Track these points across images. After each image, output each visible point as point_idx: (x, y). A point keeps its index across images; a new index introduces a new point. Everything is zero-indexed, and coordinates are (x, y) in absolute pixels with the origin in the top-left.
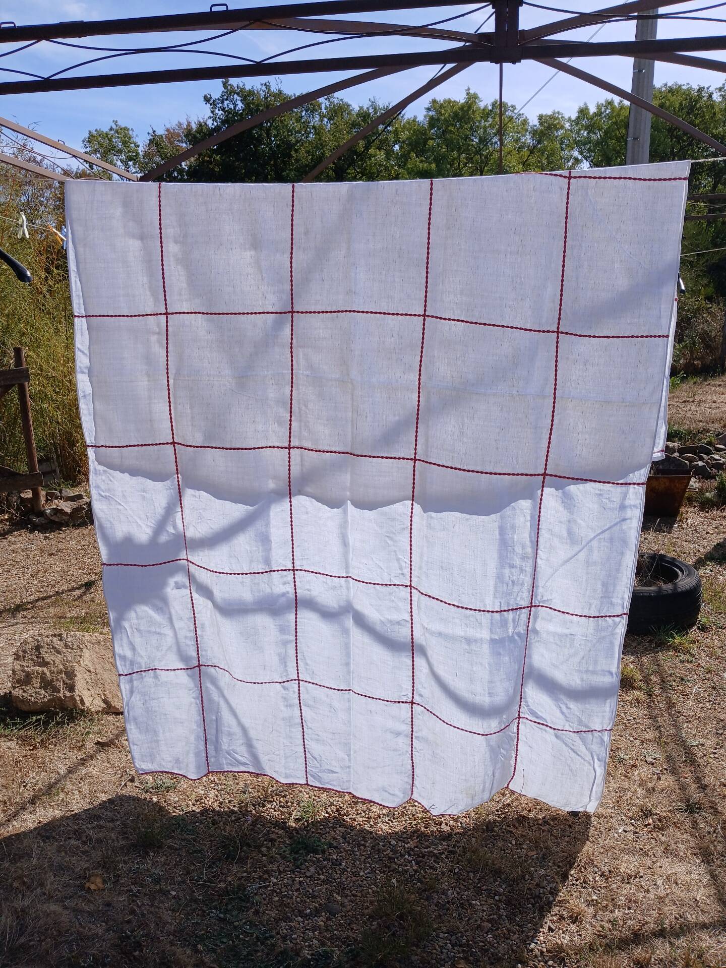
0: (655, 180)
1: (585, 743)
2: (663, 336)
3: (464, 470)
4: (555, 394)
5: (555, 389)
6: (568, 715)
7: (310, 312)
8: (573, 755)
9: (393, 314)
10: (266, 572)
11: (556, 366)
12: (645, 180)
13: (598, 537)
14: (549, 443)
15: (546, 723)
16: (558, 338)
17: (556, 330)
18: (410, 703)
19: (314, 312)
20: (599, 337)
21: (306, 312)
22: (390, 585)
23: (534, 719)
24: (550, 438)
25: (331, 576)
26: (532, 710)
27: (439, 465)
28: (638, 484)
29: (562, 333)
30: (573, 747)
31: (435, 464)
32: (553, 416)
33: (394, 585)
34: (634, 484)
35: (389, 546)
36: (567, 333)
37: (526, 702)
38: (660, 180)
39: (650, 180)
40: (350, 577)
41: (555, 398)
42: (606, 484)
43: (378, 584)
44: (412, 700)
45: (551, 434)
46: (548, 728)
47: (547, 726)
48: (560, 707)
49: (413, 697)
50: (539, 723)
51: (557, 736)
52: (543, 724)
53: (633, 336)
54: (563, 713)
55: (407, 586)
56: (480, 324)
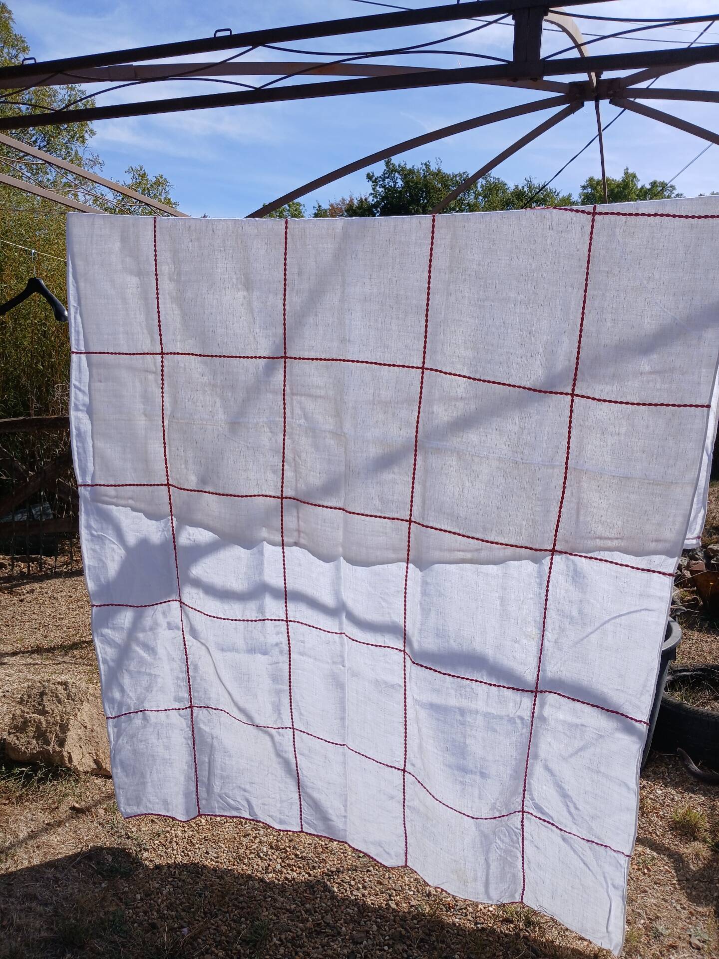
0: (700, 217)
2: (702, 406)
3: (464, 535)
4: (567, 463)
5: (567, 458)
6: (576, 817)
7: (304, 359)
8: (584, 867)
11: (569, 432)
12: (687, 217)
14: (559, 516)
15: (552, 822)
16: (572, 401)
17: (570, 392)
18: (401, 769)
19: (308, 359)
20: (621, 403)
21: (300, 359)
22: (384, 647)
23: (539, 815)
24: (560, 512)
25: (324, 631)
26: (537, 804)
28: (664, 574)
29: (578, 396)
30: (582, 857)
31: (431, 527)
32: (564, 488)
33: (388, 647)
34: (659, 572)
35: (383, 607)
36: (583, 397)
37: (531, 794)
38: (706, 217)
39: (693, 217)
40: (344, 633)
41: (567, 468)
42: (624, 567)
44: (404, 768)
45: (561, 507)
46: (554, 828)
47: (553, 824)
48: (568, 806)
49: (405, 765)
50: (544, 821)
51: (564, 839)
52: (549, 822)
53: (662, 405)
54: (570, 813)
55: (401, 651)
56: (484, 381)
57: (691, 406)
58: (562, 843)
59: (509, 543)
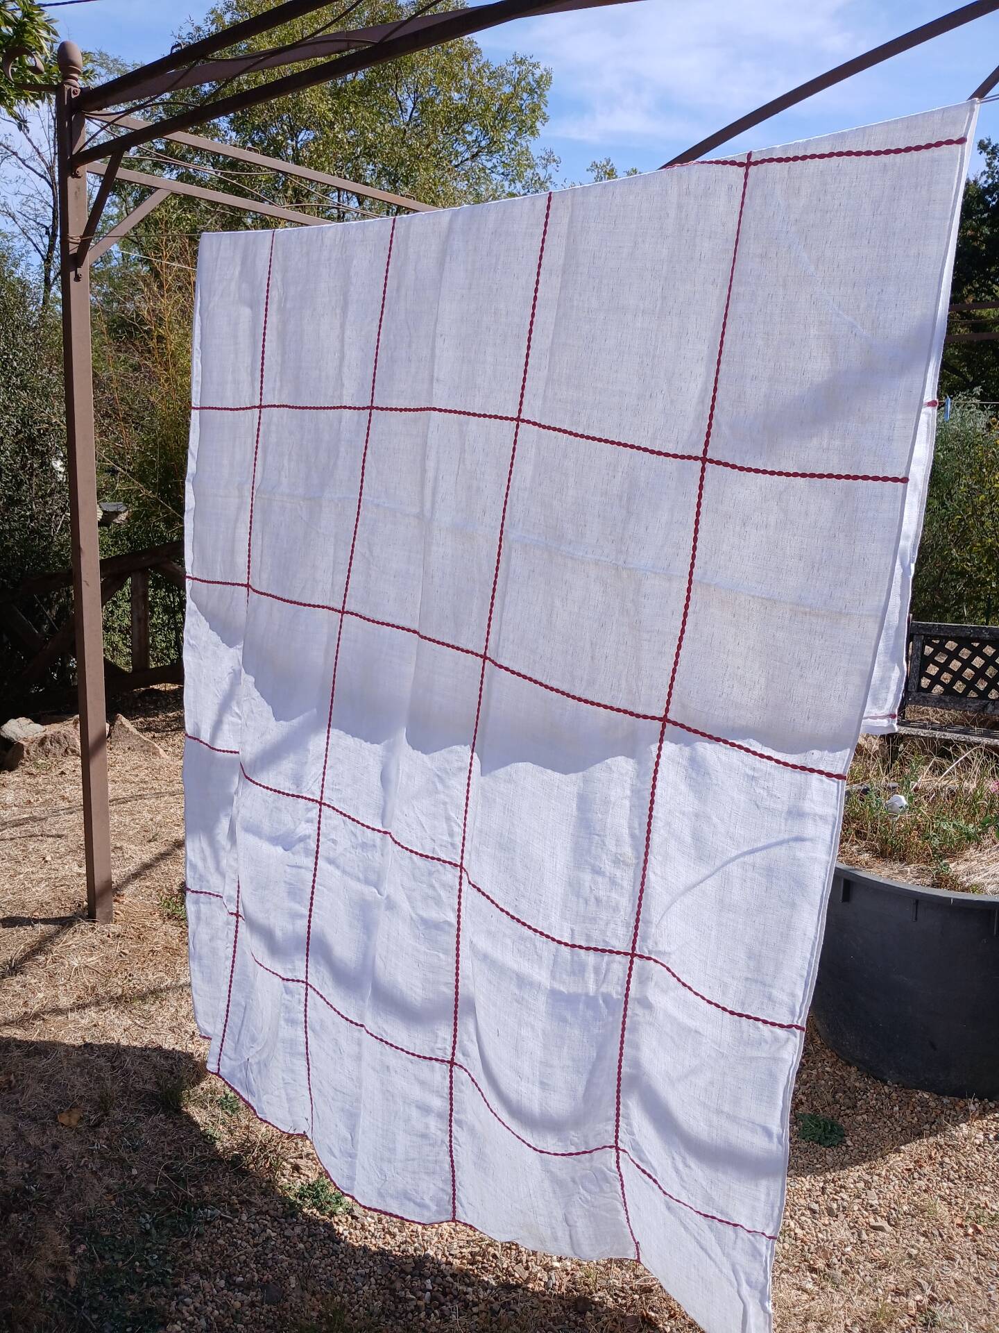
0: (898, 151)
1: (720, 1241)
2: (895, 480)
3: (546, 687)
4: (691, 574)
5: (692, 565)
6: (686, 1179)
7: (391, 409)
8: (702, 1253)
9: (479, 416)
10: (293, 796)
11: (697, 522)
12: (878, 153)
13: (742, 859)
14: (676, 663)
15: (654, 1177)
16: (703, 470)
17: (701, 455)
18: (448, 1062)
19: (396, 409)
20: (772, 473)
21: (387, 409)
22: (433, 858)
23: (637, 1162)
24: (677, 655)
25: (363, 825)
26: (638, 1144)
27: (513, 672)
28: (829, 775)
29: (711, 461)
30: (699, 1238)
31: (507, 669)
32: (685, 615)
33: (439, 860)
34: (821, 772)
35: (437, 792)
36: (718, 463)
37: (629, 1124)
38: (908, 149)
39: (888, 152)
40: (390, 833)
41: (690, 582)
42: (765, 760)
43: (416, 853)
44: (452, 1059)
45: (679, 647)
46: (656, 1187)
47: (655, 1181)
48: (673, 1159)
49: (453, 1054)
50: (644, 1171)
51: (669, 1208)
52: (650, 1176)
53: (830, 476)
54: (677, 1171)
55: (456, 865)
56: (588, 438)
57: (876, 478)
58: (667, 1213)
59: (603, 703)
